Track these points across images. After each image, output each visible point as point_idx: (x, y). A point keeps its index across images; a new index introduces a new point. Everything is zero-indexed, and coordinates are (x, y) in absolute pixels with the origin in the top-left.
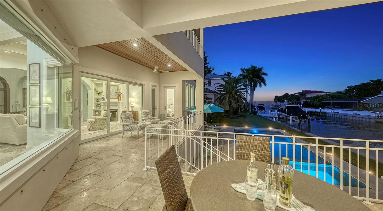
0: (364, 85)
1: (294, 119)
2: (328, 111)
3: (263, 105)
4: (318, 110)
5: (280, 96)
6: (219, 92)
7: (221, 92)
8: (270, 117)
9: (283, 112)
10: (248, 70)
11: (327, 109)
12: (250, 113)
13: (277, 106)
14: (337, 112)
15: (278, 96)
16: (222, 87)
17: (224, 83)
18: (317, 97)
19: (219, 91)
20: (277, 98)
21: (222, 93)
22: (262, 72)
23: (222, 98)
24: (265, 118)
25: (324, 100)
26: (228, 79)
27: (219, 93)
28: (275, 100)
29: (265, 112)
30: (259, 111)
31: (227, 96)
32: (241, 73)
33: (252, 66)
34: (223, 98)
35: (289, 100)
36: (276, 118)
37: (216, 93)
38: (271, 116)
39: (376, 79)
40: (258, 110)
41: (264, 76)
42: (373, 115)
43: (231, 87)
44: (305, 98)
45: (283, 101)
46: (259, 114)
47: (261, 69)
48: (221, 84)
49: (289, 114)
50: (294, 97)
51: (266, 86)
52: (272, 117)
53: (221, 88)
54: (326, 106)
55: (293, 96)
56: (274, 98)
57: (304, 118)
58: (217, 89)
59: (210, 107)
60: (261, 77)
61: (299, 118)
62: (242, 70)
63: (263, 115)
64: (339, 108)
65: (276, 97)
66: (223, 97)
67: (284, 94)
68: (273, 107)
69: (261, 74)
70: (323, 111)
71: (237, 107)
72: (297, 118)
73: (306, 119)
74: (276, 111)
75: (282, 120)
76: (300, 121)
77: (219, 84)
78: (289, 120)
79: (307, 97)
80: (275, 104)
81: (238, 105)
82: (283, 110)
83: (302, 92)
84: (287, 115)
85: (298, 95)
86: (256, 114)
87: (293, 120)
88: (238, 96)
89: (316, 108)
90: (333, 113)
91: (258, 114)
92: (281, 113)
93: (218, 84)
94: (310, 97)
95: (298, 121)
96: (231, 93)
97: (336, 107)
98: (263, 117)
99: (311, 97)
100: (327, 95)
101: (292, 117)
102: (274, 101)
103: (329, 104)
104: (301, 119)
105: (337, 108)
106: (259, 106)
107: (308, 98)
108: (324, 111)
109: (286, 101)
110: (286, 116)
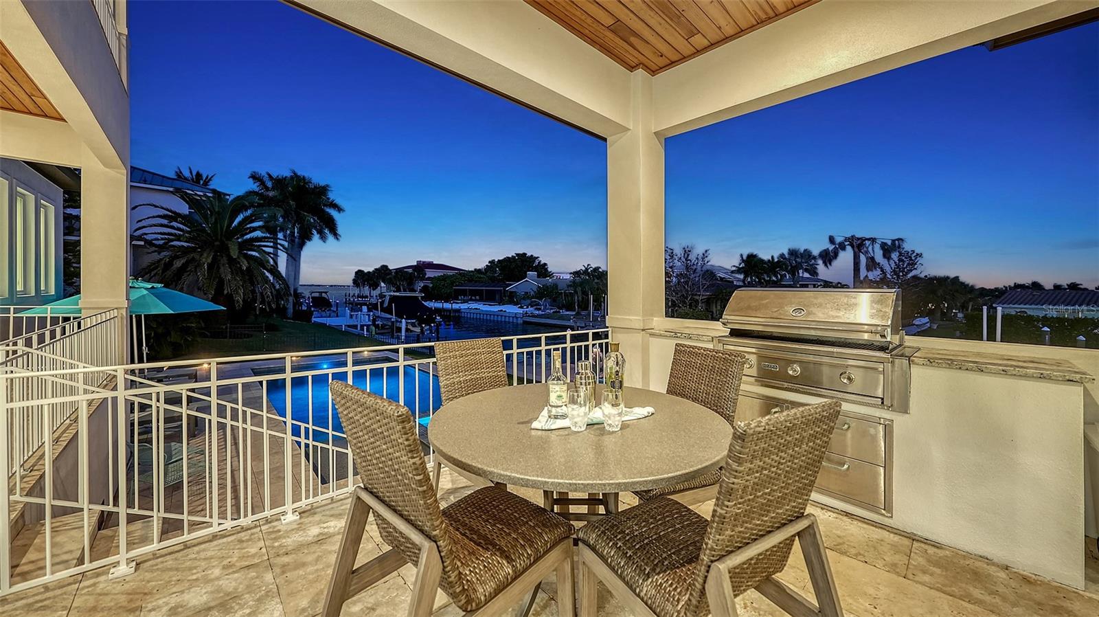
0: (507, 260)
1: (410, 327)
2: (464, 306)
3: (326, 293)
4: (447, 306)
5: (369, 272)
6: (162, 239)
7: (172, 241)
8: (349, 326)
9: (383, 310)
10: (279, 183)
11: (461, 303)
12: (289, 319)
13: (362, 297)
14: (477, 309)
15: (363, 271)
16: (174, 224)
17: (184, 209)
18: (444, 278)
19: (159, 236)
20: (361, 278)
21: (173, 246)
22: (329, 199)
23: (178, 264)
24: (336, 329)
25: (457, 286)
26: (208, 197)
27: (161, 242)
28: (355, 281)
29: (333, 314)
30: (314, 311)
31: (207, 259)
32: (253, 186)
33: (295, 173)
34: (184, 267)
35: (390, 282)
36: (368, 326)
37: (142, 243)
38: (352, 322)
39: (521, 253)
40: (309, 307)
41: (333, 213)
42: (521, 311)
43: (222, 229)
44: (423, 279)
45: (375, 286)
46: (316, 320)
47: (323, 190)
48: (171, 211)
49: (399, 315)
50: (401, 276)
51: (338, 239)
52: (355, 327)
53: (172, 227)
54: (460, 298)
55: (400, 271)
56: (353, 276)
57: (428, 324)
58: (151, 226)
59: (153, 291)
60: (323, 211)
61: (420, 325)
62: (255, 177)
63: (329, 321)
64: (478, 301)
65: (359, 274)
66: (183, 261)
67: (378, 266)
68: (352, 300)
69: (325, 205)
70: (455, 306)
71: (246, 297)
72: (416, 323)
73: (433, 325)
74: (365, 308)
75: (383, 331)
76: (422, 329)
77: (163, 208)
78: (399, 330)
79: (426, 277)
80: (357, 292)
81: (253, 292)
82: (385, 306)
83: (416, 264)
84: (394, 318)
85: (410, 270)
86: (309, 320)
87: (407, 330)
88: (251, 262)
89: (445, 302)
90: (472, 311)
91: (314, 320)
92: (379, 313)
93: (156, 206)
94: (432, 276)
95: (418, 330)
96: (224, 249)
97: (473, 298)
98: (330, 327)
99: (435, 277)
100: (460, 274)
101: (407, 323)
102: (353, 283)
103: (464, 293)
104: (424, 325)
105: (476, 300)
106: (312, 298)
107: (429, 279)
108: (457, 307)
109: (383, 284)
110: (392, 320)
